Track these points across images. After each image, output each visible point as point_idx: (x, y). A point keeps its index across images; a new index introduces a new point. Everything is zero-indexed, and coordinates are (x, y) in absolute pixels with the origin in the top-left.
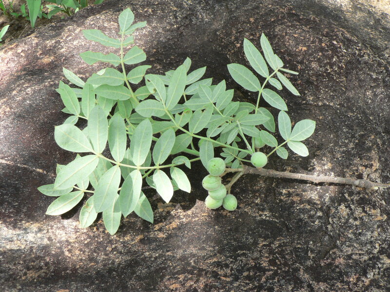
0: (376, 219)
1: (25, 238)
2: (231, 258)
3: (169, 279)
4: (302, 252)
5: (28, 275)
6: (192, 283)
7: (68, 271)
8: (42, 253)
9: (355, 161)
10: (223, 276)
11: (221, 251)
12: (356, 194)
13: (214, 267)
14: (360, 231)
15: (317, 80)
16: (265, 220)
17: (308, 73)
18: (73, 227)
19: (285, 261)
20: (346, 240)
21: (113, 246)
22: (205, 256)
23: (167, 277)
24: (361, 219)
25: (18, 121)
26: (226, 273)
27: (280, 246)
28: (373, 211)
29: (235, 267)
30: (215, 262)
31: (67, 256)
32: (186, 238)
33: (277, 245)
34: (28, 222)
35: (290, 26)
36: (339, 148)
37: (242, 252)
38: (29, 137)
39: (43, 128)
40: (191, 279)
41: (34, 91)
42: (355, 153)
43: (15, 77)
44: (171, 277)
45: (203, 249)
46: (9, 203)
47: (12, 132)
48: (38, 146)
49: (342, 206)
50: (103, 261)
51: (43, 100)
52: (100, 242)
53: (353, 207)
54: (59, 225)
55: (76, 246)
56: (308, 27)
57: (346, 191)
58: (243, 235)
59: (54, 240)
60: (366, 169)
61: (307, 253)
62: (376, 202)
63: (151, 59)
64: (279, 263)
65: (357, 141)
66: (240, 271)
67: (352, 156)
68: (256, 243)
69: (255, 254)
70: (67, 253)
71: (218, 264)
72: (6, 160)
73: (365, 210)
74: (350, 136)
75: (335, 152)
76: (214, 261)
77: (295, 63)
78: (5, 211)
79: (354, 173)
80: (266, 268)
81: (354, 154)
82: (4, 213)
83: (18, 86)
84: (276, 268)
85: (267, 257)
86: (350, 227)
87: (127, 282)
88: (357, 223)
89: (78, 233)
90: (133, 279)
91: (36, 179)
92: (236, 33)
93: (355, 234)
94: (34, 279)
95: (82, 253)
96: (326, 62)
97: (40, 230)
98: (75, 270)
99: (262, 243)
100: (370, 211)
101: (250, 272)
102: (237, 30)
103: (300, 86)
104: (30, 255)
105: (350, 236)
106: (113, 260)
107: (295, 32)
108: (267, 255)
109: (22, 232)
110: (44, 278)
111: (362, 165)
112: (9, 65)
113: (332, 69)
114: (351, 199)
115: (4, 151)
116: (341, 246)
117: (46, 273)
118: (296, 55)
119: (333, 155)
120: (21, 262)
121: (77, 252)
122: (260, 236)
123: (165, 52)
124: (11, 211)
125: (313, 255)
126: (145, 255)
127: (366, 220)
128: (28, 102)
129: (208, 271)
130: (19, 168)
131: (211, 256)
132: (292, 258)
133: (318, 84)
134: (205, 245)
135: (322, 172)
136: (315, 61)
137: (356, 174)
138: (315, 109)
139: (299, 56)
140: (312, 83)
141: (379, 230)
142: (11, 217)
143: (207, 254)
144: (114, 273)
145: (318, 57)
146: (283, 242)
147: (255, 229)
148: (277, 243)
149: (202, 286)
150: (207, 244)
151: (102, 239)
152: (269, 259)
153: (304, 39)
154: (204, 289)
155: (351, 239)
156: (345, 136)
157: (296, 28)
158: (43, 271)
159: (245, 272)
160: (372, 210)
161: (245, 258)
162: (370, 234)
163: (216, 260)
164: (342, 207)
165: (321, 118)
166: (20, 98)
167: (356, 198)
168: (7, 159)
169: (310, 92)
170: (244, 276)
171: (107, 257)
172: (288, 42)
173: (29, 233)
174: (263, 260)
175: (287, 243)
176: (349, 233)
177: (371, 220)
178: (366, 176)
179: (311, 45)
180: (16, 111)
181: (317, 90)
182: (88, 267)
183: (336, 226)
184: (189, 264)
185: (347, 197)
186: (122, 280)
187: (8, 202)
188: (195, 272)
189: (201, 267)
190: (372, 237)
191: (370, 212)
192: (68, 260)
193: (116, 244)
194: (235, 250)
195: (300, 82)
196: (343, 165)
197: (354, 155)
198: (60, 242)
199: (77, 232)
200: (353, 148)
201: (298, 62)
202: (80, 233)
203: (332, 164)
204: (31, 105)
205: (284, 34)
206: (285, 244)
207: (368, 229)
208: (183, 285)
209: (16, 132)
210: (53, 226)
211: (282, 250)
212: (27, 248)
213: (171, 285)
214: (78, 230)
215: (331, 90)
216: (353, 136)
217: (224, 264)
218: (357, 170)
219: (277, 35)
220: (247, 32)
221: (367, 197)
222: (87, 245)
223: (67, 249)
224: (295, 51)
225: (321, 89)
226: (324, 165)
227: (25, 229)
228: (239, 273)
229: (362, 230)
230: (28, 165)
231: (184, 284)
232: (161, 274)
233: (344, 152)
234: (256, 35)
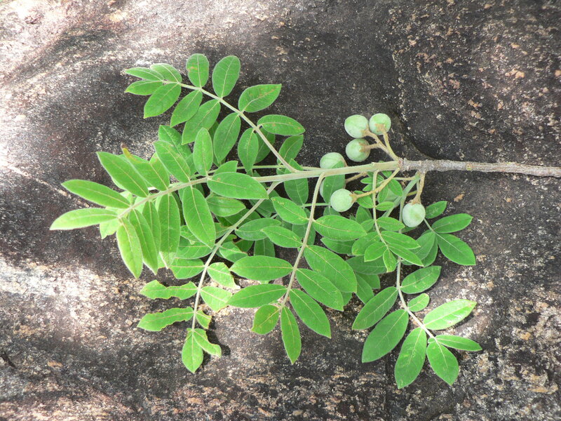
0: (534, 390)
1: (26, 281)
2: (285, 384)
3: (190, 388)
4: (399, 401)
5: (20, 330)
6: (218, 404)
7: (69, 338)
8: (44, 306)
9: (535, 291)
10: (263, 408)
11: (274, 370)
12: (515, 344)
13: (256, 390)
14: (500, 400)
15: (523, 134)
16: (357, 341)
17: (512, 120)
18: (89, 282)
19: (365, 409)
20: (470, 407)
21: (135, 320)
22: (250, 369)
23: (189, 385)
24: (509, 383)
25: (52, 112)
26: (269, 405)
27: (367, 385)
28: (532, 377)
29: (285, 398)
30: (260, 384)
31: (73, 318)
32: (236, 334)
33: (363, 383)
34: (34, 261)
35: (514, 25)
36: (516, 262)
37: (305, 380)
38: (60, 140)
39: (81, 128)
40: (219, 398)
41: (85, 68)
42: (541, 276)
43: (67, 39)
44: (194, 387)
45: (253, 357)
46: (14, 232)
47: (39, 128)
48: (69, 156)
49: (484, 355)
50: (117, 336)
51: (92, 84)
52: (120, 310)
53: (500, 362)
54: (72, 274)
55: (88, 307)
56: (550, 29)
57: (500, 334)
58: (316, 355)
59: (62, 293)
60: (549, 307)
61: (405, 406)
62: (547, 362)
63: (273, 37)
64: (352, 411)
65: (552, 258)
66: (290, 407)
67: (532, 282)
68: (329, 372)
69: (324, 387)
70: (73, 315)
71: (264, 389)
72: (22, 170)
73: (521, 372)
74: (545, 245)
75: (508, 266)
76: (259, 381)
77: (496, 96)
78: (8, 241)
79: (523, 311)
80: (330, 413)
81: (538, 278)
82: (6, 243)
83: (67, 55)
84: (344, 417)
85: (338, 398)
86: (486, 391)
87: (138, 374)
88: (499, 388)
89: (94, 291)
90: (147, 372)
91: (56, 203)
92: (417, 20)
93: (489, 402)
94: (26, 338)
95: (93, 317)
96: (550, 106)
97: (47, 275)
98: (77, 339)
99: (339, 373)
100: (528, 375)
101: (305, 411)
102: (421, 15)
103: (493, 138)
104: (30, 304)
105: (479, 403)
106: (130, 339)
107: (517, 38)
108: (339, 394)
109: (24, 272)
110: (39, 339)
111: (543, 300)
112: (69, 12)
113: (557, 122)
114: (503, 350)
115: (22, 155)
116: (461, 413)
117: (43, 333)
118: (502, 81)
119: (503, 270)
120: (18, 310)
121: (87, 316)
122: (341, 364)
123: (298, 28)
124: (15, 242)
125: (413, 412)
126: (173, 343)
127: (517, 388)
128: (72, 84)
129: (246, 394)
130: (36, 184)
131: (258, 373)
132: (377, 408)
133: (523, 141)
134: (258, 353)
135: (475, 292)
136: (532, 101)
137: (527, 312)
138: (505, 183)
139: (507, 85)
140: (514, 139)
141: (535, 406)
142: (15, 250)
143: (254, 368)
144: (126, 357)
145: (540, 95)
146: (374, 381)
147: (337, 350)
148: (363, 380)
149: (230, 413)
150: (261, 353)
151: (122, 307)
152: (339, 401)
153: (527, 56)
154: (231, 417)
155: (480, 408)
156: (537, 243)
157: (524, 30)
158: (39, 329)
159: (297, 409)
160: (532, 375)
161: (305, 390)
162: (515, 409)
163: (262, 382)
164: (484, 357)
165: (508, 200)
166: (63, 76)
167: (511, 349)
168: (23, 167)
169: (506, 151)
170: (292, 416)
171: (123, 332)
172: (497, 56)
173: (32, 275)
174: (330, 400)
175: (380, 382)
176: (479, 398)
177: (524, 390)
178: (547, 318)
179: (536, 69)
180: (53, 95)
181: (519, 152)
182: (96, 339)
183: (464, 381)
184: (225, 374)
185: (497, 344)
186: (132, 370)
187: (13, 230)
188: (229, 389)
189: (239, 385)
190: (517, 413)
191: (527, 378)
192: (73, 324)
193: (139, 317)
194: (295, 374)
195: (493, 131)
196: (512, 291)
197: (537, 281)
198: (68, 297)
199: (93, 288)
200: (539, 268)
201: (501, 97)
202: (96, 291)
203: (495, 283)
204: (74, 91)
205: (495, 39)
206: (376, 385)
207: (515, 400)
208: (206, 402)
209: (45, 129)
210: (64, 274)
211: (368, 391)
212: (27, 295)
213: (190, 397)
214: (95, 287)
215: (542, 156)
216: (549, 248)
217: (271, 390)
218: (531, 307)
219: (484, 38)
220: (434, 21)
221: (533, 351)
222: (103, 309)
223: (75, 309)
224: (504, 74)
225: (525, 152)
226: (482, 281)
227: (28, 270)
228: (288, 409)
229: (505, 399)
230: (49, 182)
231: (208, 401)
232: (185, 377)
233: (521, 271)
234: (447, 31)
